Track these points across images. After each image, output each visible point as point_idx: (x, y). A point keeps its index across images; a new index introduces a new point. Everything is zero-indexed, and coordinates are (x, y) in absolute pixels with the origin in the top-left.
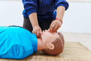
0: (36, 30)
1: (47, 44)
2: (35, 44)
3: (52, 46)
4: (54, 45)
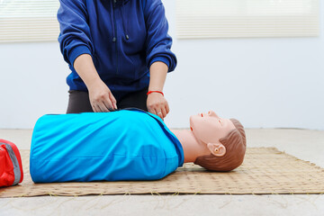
1: (209, 144)
4: (225, 145)
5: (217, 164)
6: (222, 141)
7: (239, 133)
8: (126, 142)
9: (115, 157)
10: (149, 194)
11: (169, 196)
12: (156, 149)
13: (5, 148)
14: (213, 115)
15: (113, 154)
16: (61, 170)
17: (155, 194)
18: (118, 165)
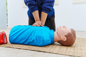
1: (61, 37)
3: (65, 38)
4: (66, 38)
5: (64, 43)
6: (65, 36)
7: (72, 33)
10: (34, 51)
11: (40, 52)
13: (3, 34)
14: (64, 27)
15: (29, 37)
16: (16, 41)
17: (36, 51)
18: (30, 40)
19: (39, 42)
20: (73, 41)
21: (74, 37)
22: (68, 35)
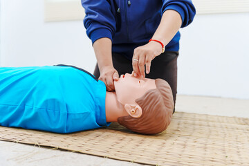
0: (106, 75)
2: (99, 104)
3: (137, 108)
4: (141, 107)
5: (136, 126)
6: (138, 102)
8: (34, 95)
9: (26, 107)
10: (33, 145)
11: (49, 150)
12: (58, 102)
17: (37, 146)
19: (54, 119)
20: (162, 118)
21: (165, 103)
22: (147, 99)
